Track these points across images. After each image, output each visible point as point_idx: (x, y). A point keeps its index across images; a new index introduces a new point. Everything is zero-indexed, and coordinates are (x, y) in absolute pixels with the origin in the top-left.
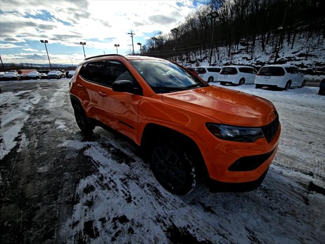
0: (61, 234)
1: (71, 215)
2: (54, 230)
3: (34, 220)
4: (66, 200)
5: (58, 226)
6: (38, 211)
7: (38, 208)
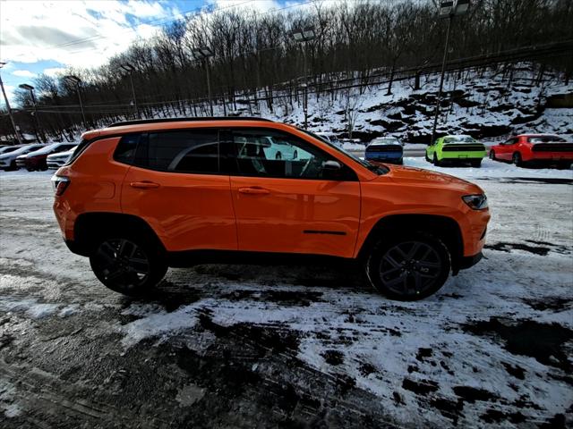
0: (407, 421)
1: (376, 397)
4: (332, 391)
5: (388, 420)
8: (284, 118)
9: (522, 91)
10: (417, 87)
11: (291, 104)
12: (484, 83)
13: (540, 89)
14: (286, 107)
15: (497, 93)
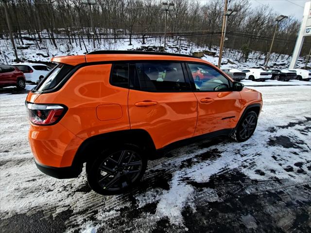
0: (303, 181)
1: (288, 179)
2: (303, 186)
3: (306, 200)
4: (278, 185)
5: (300, 184)
6: (300, 201)
7: (297, 201)
8: (67, 53)
9: (185, 49)
10: (144, 43)
11: (71, 44)
12: (171, 44)
13: (190, 49)
14: (68, 46)
15: (176, 49)
